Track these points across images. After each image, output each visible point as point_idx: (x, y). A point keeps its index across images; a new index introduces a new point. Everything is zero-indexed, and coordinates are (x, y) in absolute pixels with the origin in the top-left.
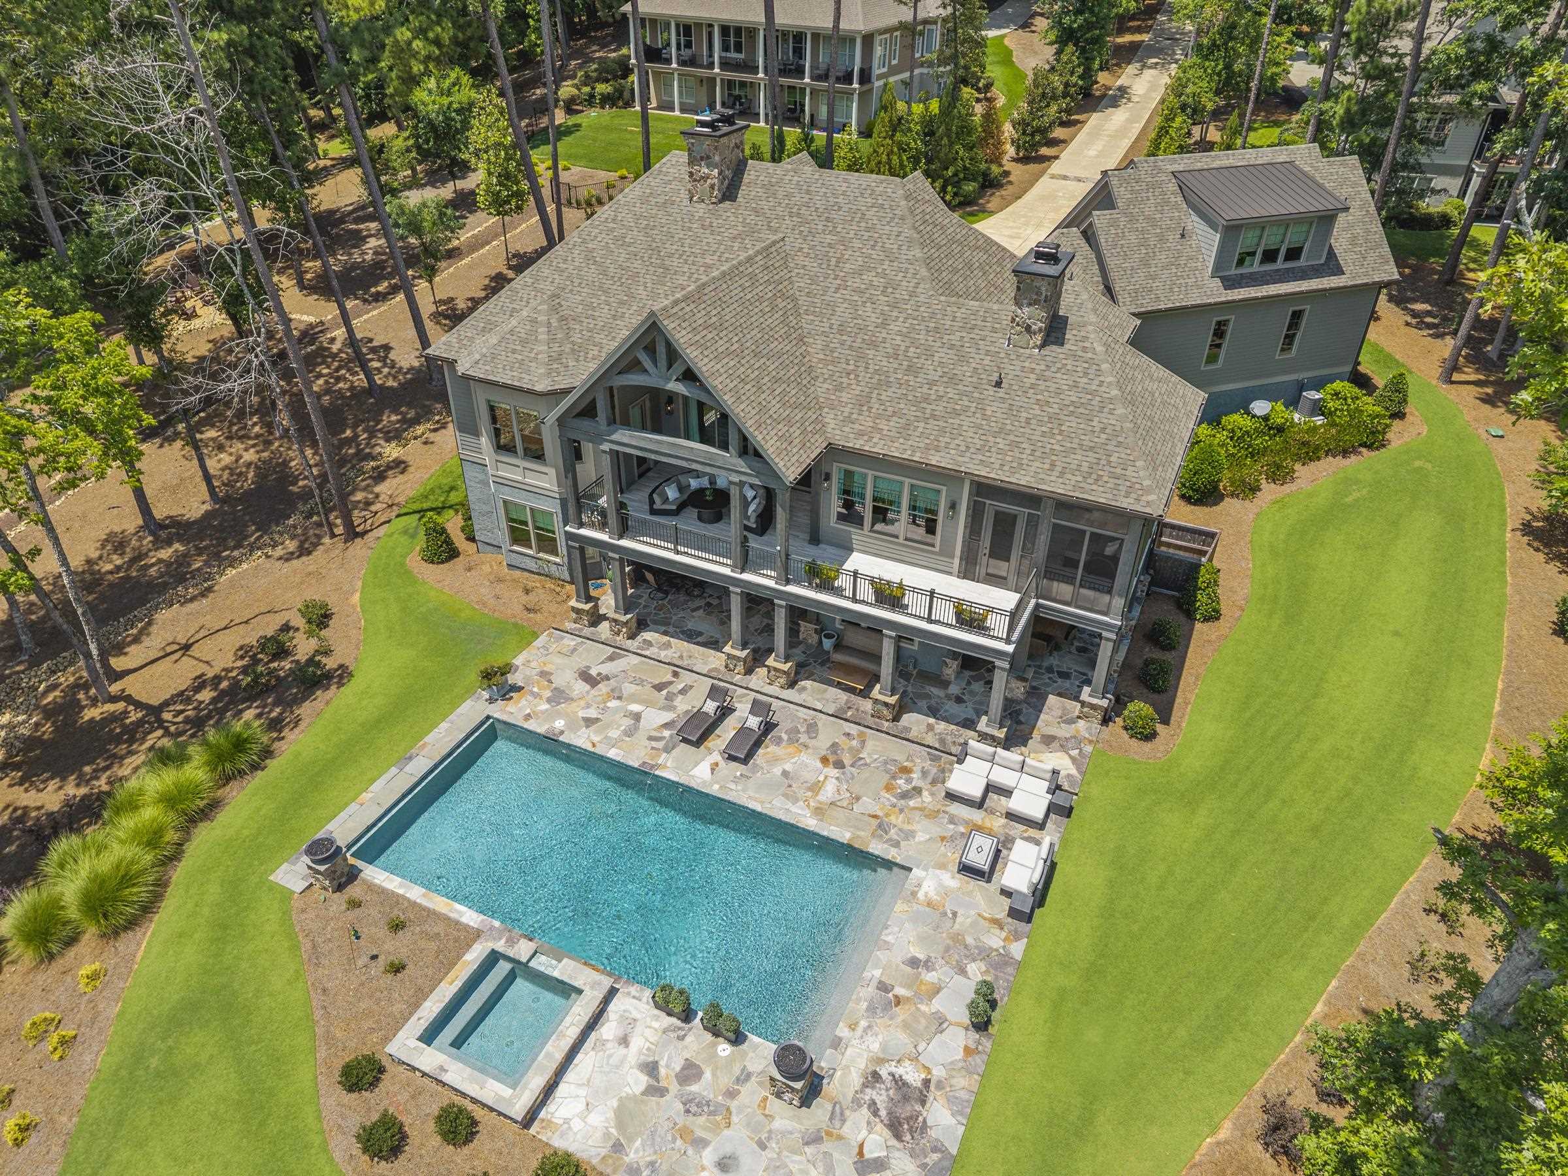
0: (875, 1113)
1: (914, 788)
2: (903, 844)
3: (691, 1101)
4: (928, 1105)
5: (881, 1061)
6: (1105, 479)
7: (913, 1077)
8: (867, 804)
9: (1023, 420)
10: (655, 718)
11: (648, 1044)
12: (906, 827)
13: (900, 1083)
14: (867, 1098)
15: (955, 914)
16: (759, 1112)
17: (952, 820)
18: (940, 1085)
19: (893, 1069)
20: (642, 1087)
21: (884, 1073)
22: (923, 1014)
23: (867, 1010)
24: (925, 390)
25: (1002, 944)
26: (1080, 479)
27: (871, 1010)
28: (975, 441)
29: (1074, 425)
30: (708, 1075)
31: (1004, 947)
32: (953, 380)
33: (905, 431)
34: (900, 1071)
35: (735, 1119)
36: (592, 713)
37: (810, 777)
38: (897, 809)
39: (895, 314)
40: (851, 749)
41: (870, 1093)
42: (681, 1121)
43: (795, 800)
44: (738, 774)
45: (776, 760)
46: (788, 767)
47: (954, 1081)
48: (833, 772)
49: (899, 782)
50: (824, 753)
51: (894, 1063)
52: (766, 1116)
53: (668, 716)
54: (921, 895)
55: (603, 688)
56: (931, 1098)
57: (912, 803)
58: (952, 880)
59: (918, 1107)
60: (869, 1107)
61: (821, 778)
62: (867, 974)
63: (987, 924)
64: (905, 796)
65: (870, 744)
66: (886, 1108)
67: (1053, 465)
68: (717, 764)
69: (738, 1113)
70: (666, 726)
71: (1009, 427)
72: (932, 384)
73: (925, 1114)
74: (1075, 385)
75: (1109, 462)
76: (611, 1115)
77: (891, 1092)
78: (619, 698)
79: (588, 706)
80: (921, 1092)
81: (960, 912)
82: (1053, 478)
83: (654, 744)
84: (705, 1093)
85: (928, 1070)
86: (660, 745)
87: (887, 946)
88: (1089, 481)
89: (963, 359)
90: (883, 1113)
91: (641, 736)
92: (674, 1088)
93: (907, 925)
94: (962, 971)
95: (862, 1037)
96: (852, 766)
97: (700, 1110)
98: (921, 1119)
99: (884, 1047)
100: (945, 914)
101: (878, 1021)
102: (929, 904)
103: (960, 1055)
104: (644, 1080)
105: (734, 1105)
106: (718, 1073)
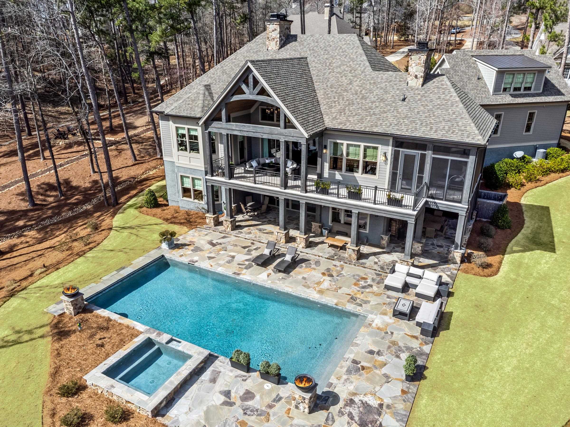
0: (352, 418)
1: (369, 285)
2: (363, 305)
3: (247, 409)
4: (382, 416)
5: (355, 394)
6: (457, 132)
7: (374, 402)
8: (345, 290)
9: (416, 112)
10: (241, 257)
11: (225, 383)
12: (365, 299)
13: (365, 405)
14: (347, 411)
15: (392, 333)
16: (286, 415)
17: (388, 297)
18: (388, 407)
19: (361, 398)
20: (221, 402)
21: (356, 399)
22: (378, 375)
23: (347, 371)
24: (370, 105)
25: (419, 346)
26: (445, 132)
27: (349, 372)
28: (395, 122)
29: (440, 112)
30: (258, 397)
31: (420, 348)
32: (382, 100)
33: (361, 121)
34: (365, 399)
35: (272, 418)
36: (212, 255)
37: (316, 280)
38: (360, 292)
39: (356, 79)
40: (337, 271)
41: (348, 409)
42: (242, 418)
43: (309, 287)
44: (281, 278)
45: (300, 273)
46: (305, 276)
47: (396, 405)
48: (328, 278)
49: (360, 282)
50: (323, 271)
51: (362, 396)
52: (290, 417)
53: (248, 257)
54: (374, 325)
55: (218, 247)
56: (384, 413)
57: (368, 290)
58: (389, 319)
59: (376, 417)
60: (348, 415)
61: (322, 280)
62: (346, 356)
63: (409, 338)
64: (364, 287)
65: (346, 269)
66: (359, 416)
67: (431, 128)
68: (270, 274)
69: (274, 415)
70: (247, 260)
71: (409, 115)
72: (373, 102)
73: (381, 420)
74: (439, 98)
75: (458, 125)
76: (202, 414)
77: (361, 409)
78: (226, 250)
79: (211, 253)
80: (378, 410)
81: (395, 332)
82: (432, 133)
83: (240, 266)
84: (256, 406)
85: (382, 400)
86: (244, 266)
87: (357, 345)
88: (449, 133)
89: (386, 92)
90: (357, 418)
91: (235, 263)
92: (238, 402)
93: (367, 336)
94: (398, 357)
95: (344, 383)
96: (337, 276)
97: (252, 413)
98: (378, 422)
99: (356, 388)
100: (387, 333)
101: (353, 376)
102: (378, 328)
103: (400, 393)
104: (223, 398)
105: (271, 411)
106: (264, 397)
